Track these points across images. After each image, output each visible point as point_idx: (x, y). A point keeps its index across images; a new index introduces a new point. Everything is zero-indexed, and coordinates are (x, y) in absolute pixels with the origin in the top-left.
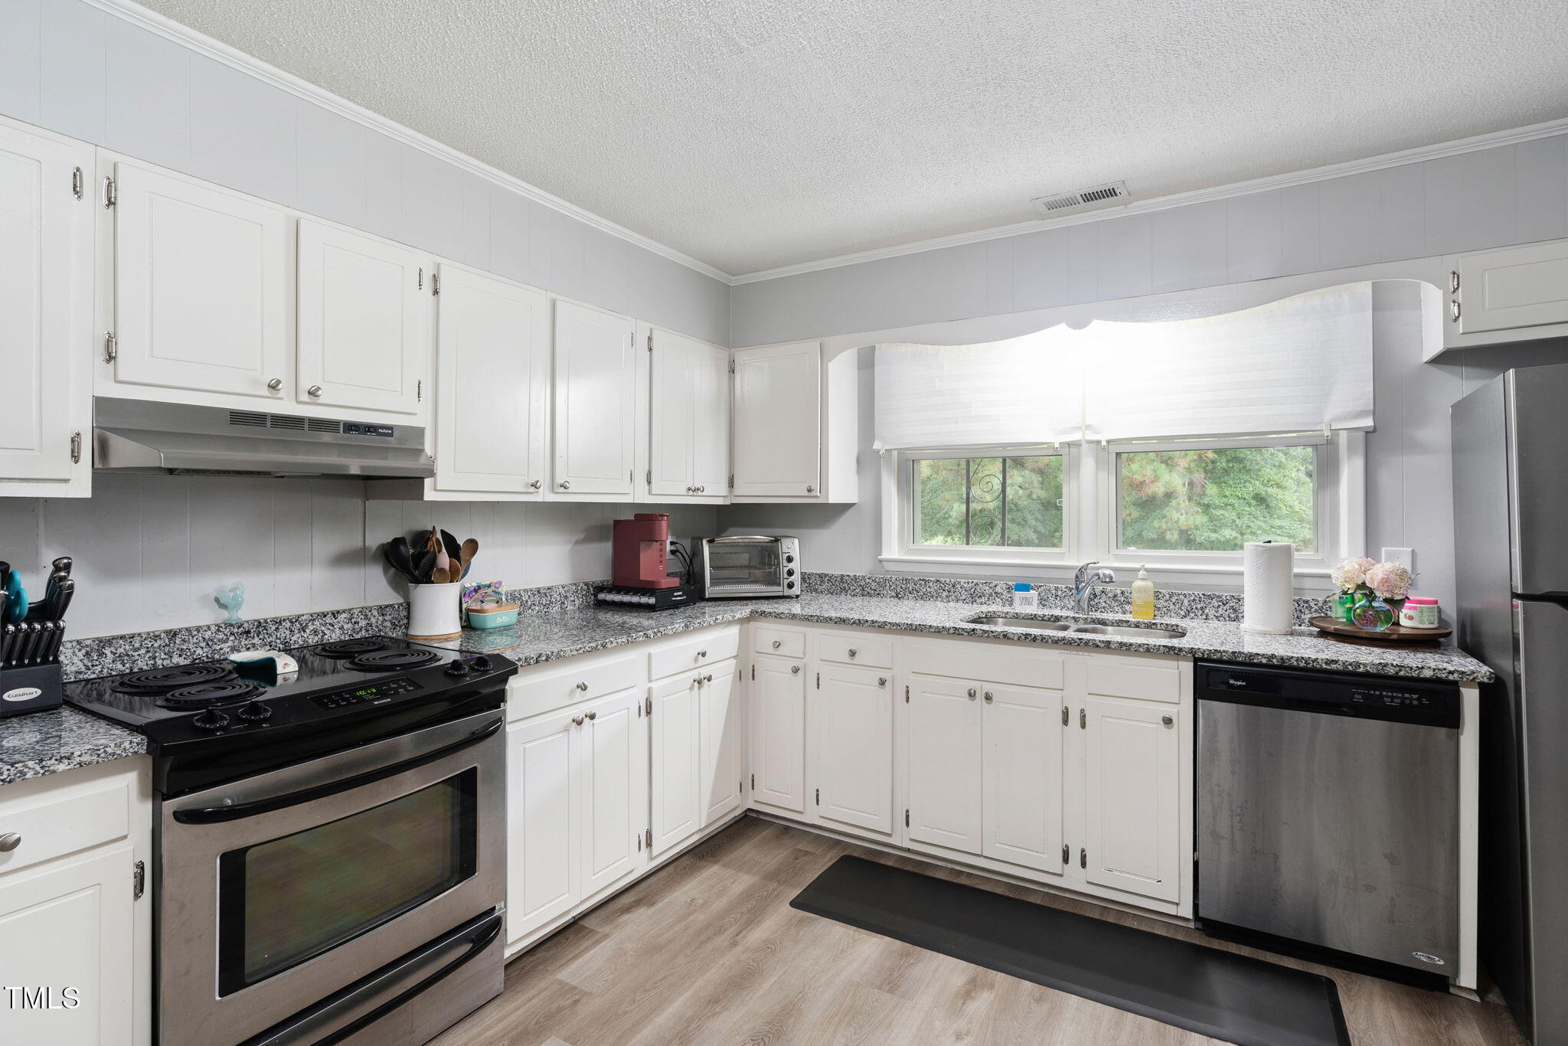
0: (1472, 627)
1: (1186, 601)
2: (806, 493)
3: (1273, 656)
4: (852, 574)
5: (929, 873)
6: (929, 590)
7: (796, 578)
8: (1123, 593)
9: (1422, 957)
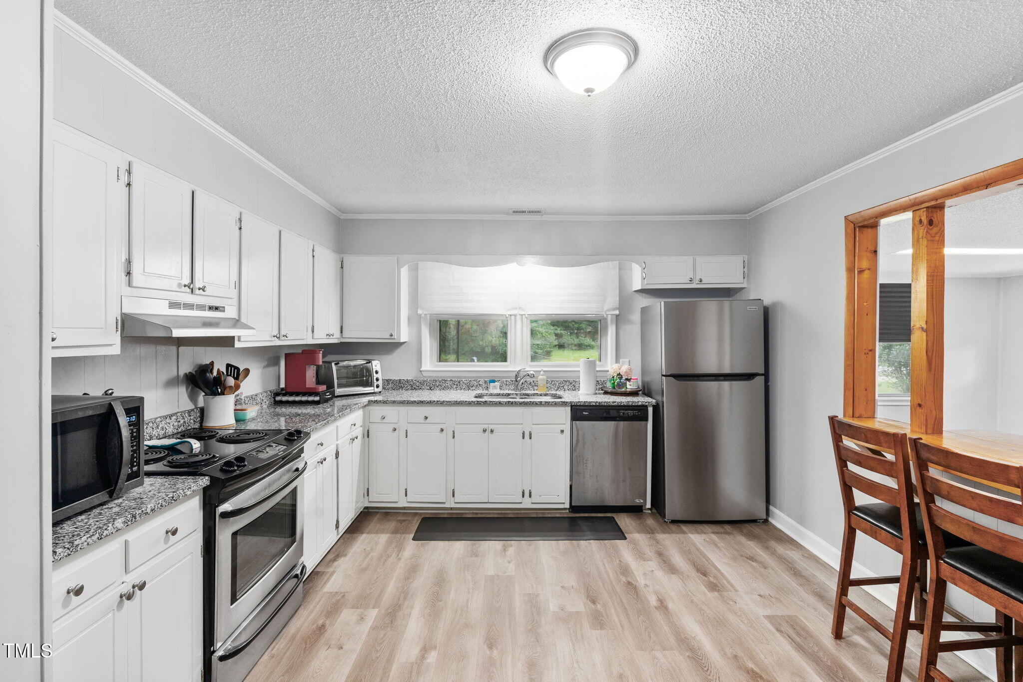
0: (647, 388)
1: (557, 384)
2: (388, 337)
3: (597, 402)
4: (405, 379)
5: (463, 516)
6: (447, 385)
7: (380, 383)
8: (533, 381)
9: (637, 501)
